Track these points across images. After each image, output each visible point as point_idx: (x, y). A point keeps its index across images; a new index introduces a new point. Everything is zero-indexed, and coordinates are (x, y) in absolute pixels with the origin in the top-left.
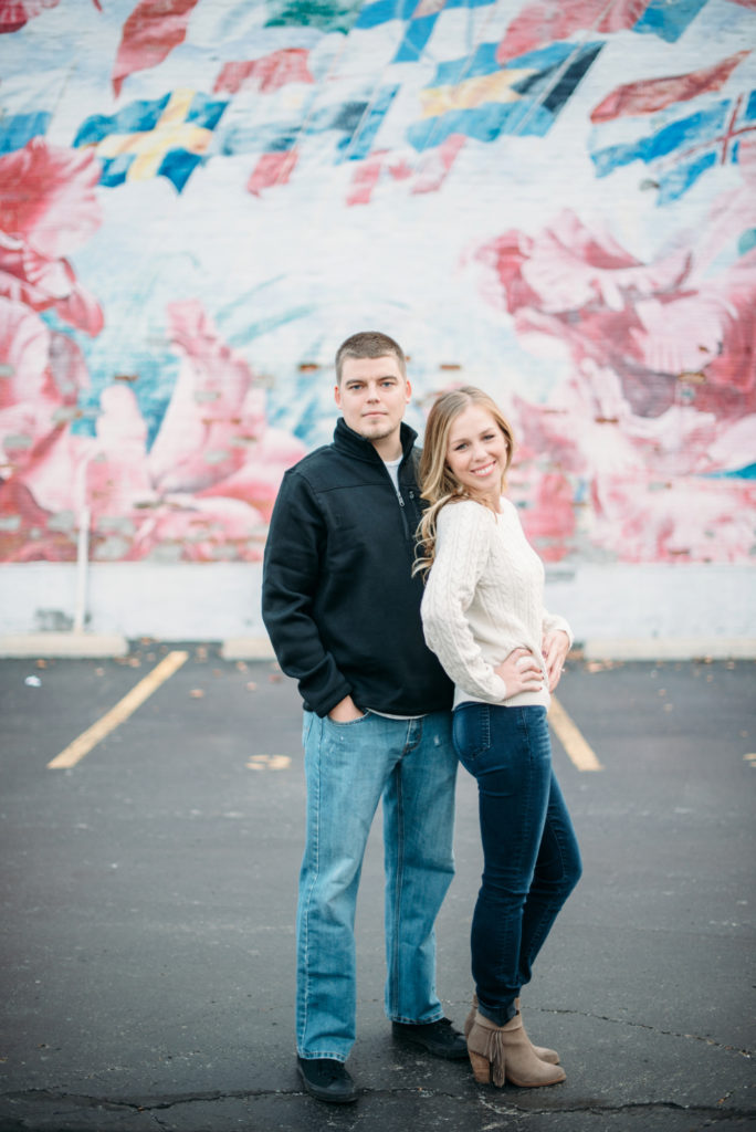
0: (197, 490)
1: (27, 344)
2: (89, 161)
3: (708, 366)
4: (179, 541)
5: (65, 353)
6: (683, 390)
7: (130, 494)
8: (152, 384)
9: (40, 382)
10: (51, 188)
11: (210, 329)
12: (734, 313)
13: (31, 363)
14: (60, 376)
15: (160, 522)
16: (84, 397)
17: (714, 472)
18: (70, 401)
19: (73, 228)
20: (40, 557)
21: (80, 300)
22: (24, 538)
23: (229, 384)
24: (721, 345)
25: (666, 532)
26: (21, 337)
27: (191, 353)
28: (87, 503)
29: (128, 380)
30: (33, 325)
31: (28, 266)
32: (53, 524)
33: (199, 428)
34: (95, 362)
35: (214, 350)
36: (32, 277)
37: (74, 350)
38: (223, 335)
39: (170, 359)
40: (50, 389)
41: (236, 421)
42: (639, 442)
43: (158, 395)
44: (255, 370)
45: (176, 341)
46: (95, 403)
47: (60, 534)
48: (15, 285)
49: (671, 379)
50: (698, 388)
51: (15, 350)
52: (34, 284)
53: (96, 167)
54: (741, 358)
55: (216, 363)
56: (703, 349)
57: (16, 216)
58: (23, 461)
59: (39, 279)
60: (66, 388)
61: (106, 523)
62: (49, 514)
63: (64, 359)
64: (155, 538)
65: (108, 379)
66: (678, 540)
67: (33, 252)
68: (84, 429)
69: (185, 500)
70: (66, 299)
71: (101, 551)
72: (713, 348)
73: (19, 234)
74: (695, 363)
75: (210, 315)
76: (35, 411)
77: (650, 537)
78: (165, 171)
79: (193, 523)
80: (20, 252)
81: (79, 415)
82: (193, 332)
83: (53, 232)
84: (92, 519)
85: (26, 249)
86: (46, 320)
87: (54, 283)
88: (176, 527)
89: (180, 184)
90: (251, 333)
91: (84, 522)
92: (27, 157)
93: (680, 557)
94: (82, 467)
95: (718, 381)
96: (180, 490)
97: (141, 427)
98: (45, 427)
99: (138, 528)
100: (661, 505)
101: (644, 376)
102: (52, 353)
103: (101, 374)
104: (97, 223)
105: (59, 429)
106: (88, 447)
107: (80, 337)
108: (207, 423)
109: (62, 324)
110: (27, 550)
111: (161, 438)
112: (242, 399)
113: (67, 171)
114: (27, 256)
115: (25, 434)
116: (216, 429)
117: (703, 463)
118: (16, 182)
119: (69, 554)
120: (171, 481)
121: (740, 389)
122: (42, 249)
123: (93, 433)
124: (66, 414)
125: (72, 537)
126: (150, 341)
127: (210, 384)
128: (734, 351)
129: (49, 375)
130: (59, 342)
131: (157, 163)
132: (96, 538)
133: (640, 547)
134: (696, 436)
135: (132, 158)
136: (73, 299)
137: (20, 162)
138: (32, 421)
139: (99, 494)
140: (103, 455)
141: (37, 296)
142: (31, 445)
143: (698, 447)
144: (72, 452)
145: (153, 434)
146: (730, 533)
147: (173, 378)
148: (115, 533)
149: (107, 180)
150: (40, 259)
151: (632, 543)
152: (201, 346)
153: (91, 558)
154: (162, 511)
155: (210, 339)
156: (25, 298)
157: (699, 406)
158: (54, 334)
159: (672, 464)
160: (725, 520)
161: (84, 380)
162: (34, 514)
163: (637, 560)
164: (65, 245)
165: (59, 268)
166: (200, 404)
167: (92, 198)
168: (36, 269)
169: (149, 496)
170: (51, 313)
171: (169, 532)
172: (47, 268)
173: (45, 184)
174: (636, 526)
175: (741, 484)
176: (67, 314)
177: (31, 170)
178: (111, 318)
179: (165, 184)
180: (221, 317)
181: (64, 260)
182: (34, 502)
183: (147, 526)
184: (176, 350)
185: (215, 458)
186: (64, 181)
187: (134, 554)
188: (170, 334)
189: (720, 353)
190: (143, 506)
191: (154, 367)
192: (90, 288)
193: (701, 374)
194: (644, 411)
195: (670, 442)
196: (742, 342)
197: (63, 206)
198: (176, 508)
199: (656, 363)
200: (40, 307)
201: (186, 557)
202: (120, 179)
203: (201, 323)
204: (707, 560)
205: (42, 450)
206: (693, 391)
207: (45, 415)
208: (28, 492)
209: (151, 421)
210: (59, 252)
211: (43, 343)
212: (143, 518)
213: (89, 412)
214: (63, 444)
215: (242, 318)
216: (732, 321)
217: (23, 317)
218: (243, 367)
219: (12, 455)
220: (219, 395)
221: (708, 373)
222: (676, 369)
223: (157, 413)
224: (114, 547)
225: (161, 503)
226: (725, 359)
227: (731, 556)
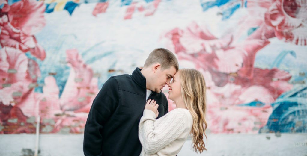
0: (75, 110)
1: (21, 63)
2: (42, 5)
3: (239, 71)
4: (69, 127)
5: (33, 66)
6: (231, 78)
7: (53, 111)
8: (61, 76)
9: (25, 75)
10: (30, 13)
11: (80, 58)
12: (246, 54)
13: (22, 69)
14: (31, 73)
15: (63, 120)
16: (39, 80)
17: (241, 104)
18: (34, 81)
19: (36, 26)
20: (24, 132)
21: (38, 49)
22: (19, 125)
23: (86, 76)
24: (243, 64)
25: (226, 123)
26: (19, 60)
27: (74, 66)
28: (39, 114)
29: (53, 74)
30: (23, 57)
31: (22, 38)
32: (28, 121)
33: (76, 90)
34: (43, 69)
35: (81, 65)
36: (23, 41)
37: (36, 64)
38: (84, 60)
39: (67, 68)
40: (28, 77)
41: (88, 88)
42: (217, 95)
43: (63, 79)
44: (95, 71)
45: (69, 62)
46: (43, 82)
47: (31, 124)
48: (17, 44)
49: (227, 75)
50: (236, 77)
51: (17, 64)
52: (23, 44)
53: (44, 7)
54: (249, 68)
55: (82, 69)
56: (237, 65)
57: (18, 22)
58: (19, 100)
59: (25, 42)
60: (33, 77)
61: (45, 121)
62: (27, 118)
63: (33, 68)
64: (61, 125)
65: (47, 74)
66: (230, 126)
67: (23, 33)
68: (39, 90)
69: (71, 113)
70: (34, 49)
71: (44, 130)
72: (240, 65)
73: (19, 28)
74: (234, 70)
75: (80, 54)
76: (23, 84)
77: (221, 125)
78: (66, 8)
79: (74, 121)
80: (19, 33)
81: (37, 86)
82: (74, 59)
83: (30, 27)
84: (41, 119)
85: (21, 32)
86: (27, 55)
87: (30, 43)
88: (69, 122)
89: (71, 12)
90: (93, 60)
91: (38, 120)
92: (22, 3)
93: (231, 132)
94: (38, 103)
95: (242, 75)
96: (70, 110)
97: (57, 90)
98: (26, 89)
99: (56, 122)
100: (224, 115)
101: (218, 74)
102: (29, 66)
103: (45, 73)
104: (44, 24)
105: (31, 90)
106: (40, 96)
107: (38, 61)
108: (79, 89)
109: (32, 56)
110: (20, 130)
111: (64, 93)
112: (90, 80)
113: (35, 8)
114: (21, 35)
115: (20, 92)
116: (82, 91)
117: (237, 102)
118: (18, 11)
119: (33, 131)
120: (67, 107)
121: (248, 78)
122: (26, 32)
123: (42, 91)
124: (33, 85)
125: (34, 125)
126: (60, 62)
127: (80, 76)
128: (247, 66)
129: (28, 72)
130: (31, 62)
131: (64, 6)
132: (42, 125)
133: (218, 128)
134: (235, 93)
135: (56, 4)
136: (36, 49)
137: (20, 5)
138: (22, 87)
139: (43, 111)
140: (45, 99)
141: (24, 47)
142: (21, 95)
143: (236, 96)
144: (35, 97)
145: (61, 92)
146: (246, 123)
147: (68, 74)
148: (48, 124)
149: (47, 11)
150: (26, 36)
151: (215, 127)
152: (77, 64)
153: (40, 132)
154: (64, 117)
155: (80, 62)
156: (20, 48)
157: (236, 83)
158: (29, 60)
159: (228, 102)
160: (245, 119)
161: (39, 74)
162: (22, 118)
163: (217, 132)
164: (34, 31)
165: (32, 39)
166: (76, 82)
167: (43, 17)
168: (24, 39)
169: (60, 112)
170: (29, 53)
171: (66, 123)
172: (28, 38)
173: (28, 12)
174: (216, 121)
175: (250, 108)
176: (34, 53)
177: (23, 7)
178: (48, 54)
179: (66, 12)
180: (84, 54)
181: (33, 36)
182: (22, 114)
183: (59, 122)
184: (69, 65)
185: (81, 100)
186: (34, 11)
187: (54, 131)
188: (67, 60)
189: (242, 66)
190: (57, 115)
191: (62, 70)
192: (41, 45)
193: (236, 73)
194: (219, 85)
195: (227, 94)
196: (249, 63)
197: (33, 19)
198: (68, 116)
199: (222, 69)
200: (25, 51)
201: (71, 132)
202: (52, 11)
203: (77, 56)
204: (239, 132)
205: (25, 97)
206: (234, 78)
207: (26, 86)
208: (21, 111)
209: (61, 88)
210: (31, 34)
211: (26, 62)
212: (58, 119)
213: (40, 85)
214: (32, 95)
215: (90, 55)
216: (246, 57)
217: (20, 54)
218: (90, 71)
219: (15, 99)
220: (83, 80)
221: (239, 73)
222: (228, 71)
223: (62, 85)
224: (48, 128)
225: (64, 114)
226: (244, 68)
227: (247, 131)
